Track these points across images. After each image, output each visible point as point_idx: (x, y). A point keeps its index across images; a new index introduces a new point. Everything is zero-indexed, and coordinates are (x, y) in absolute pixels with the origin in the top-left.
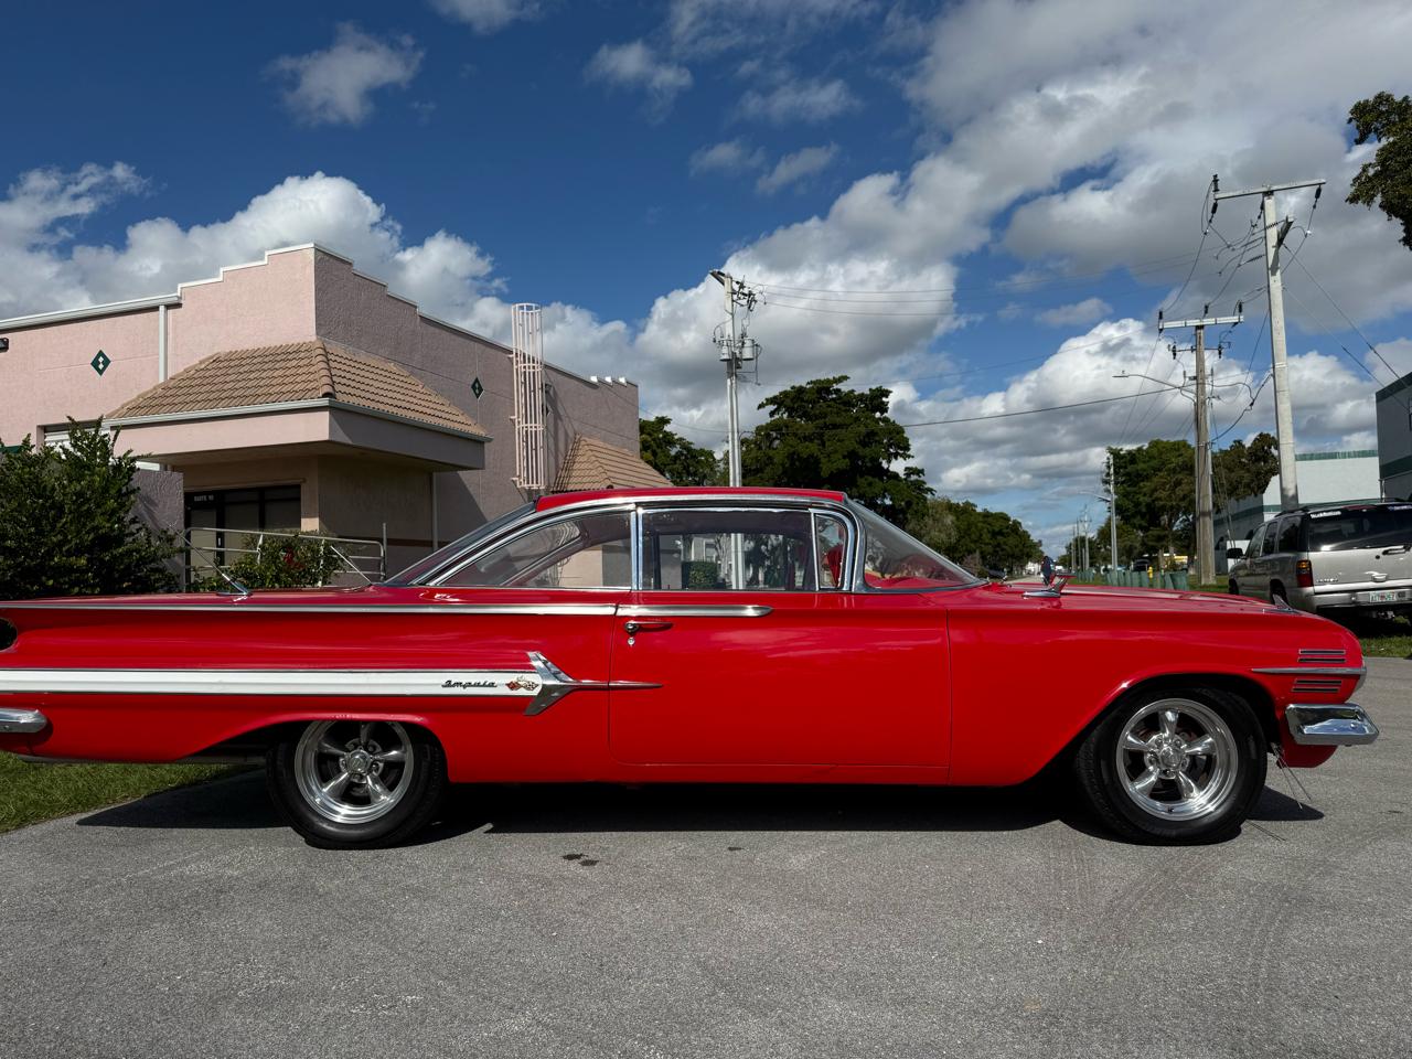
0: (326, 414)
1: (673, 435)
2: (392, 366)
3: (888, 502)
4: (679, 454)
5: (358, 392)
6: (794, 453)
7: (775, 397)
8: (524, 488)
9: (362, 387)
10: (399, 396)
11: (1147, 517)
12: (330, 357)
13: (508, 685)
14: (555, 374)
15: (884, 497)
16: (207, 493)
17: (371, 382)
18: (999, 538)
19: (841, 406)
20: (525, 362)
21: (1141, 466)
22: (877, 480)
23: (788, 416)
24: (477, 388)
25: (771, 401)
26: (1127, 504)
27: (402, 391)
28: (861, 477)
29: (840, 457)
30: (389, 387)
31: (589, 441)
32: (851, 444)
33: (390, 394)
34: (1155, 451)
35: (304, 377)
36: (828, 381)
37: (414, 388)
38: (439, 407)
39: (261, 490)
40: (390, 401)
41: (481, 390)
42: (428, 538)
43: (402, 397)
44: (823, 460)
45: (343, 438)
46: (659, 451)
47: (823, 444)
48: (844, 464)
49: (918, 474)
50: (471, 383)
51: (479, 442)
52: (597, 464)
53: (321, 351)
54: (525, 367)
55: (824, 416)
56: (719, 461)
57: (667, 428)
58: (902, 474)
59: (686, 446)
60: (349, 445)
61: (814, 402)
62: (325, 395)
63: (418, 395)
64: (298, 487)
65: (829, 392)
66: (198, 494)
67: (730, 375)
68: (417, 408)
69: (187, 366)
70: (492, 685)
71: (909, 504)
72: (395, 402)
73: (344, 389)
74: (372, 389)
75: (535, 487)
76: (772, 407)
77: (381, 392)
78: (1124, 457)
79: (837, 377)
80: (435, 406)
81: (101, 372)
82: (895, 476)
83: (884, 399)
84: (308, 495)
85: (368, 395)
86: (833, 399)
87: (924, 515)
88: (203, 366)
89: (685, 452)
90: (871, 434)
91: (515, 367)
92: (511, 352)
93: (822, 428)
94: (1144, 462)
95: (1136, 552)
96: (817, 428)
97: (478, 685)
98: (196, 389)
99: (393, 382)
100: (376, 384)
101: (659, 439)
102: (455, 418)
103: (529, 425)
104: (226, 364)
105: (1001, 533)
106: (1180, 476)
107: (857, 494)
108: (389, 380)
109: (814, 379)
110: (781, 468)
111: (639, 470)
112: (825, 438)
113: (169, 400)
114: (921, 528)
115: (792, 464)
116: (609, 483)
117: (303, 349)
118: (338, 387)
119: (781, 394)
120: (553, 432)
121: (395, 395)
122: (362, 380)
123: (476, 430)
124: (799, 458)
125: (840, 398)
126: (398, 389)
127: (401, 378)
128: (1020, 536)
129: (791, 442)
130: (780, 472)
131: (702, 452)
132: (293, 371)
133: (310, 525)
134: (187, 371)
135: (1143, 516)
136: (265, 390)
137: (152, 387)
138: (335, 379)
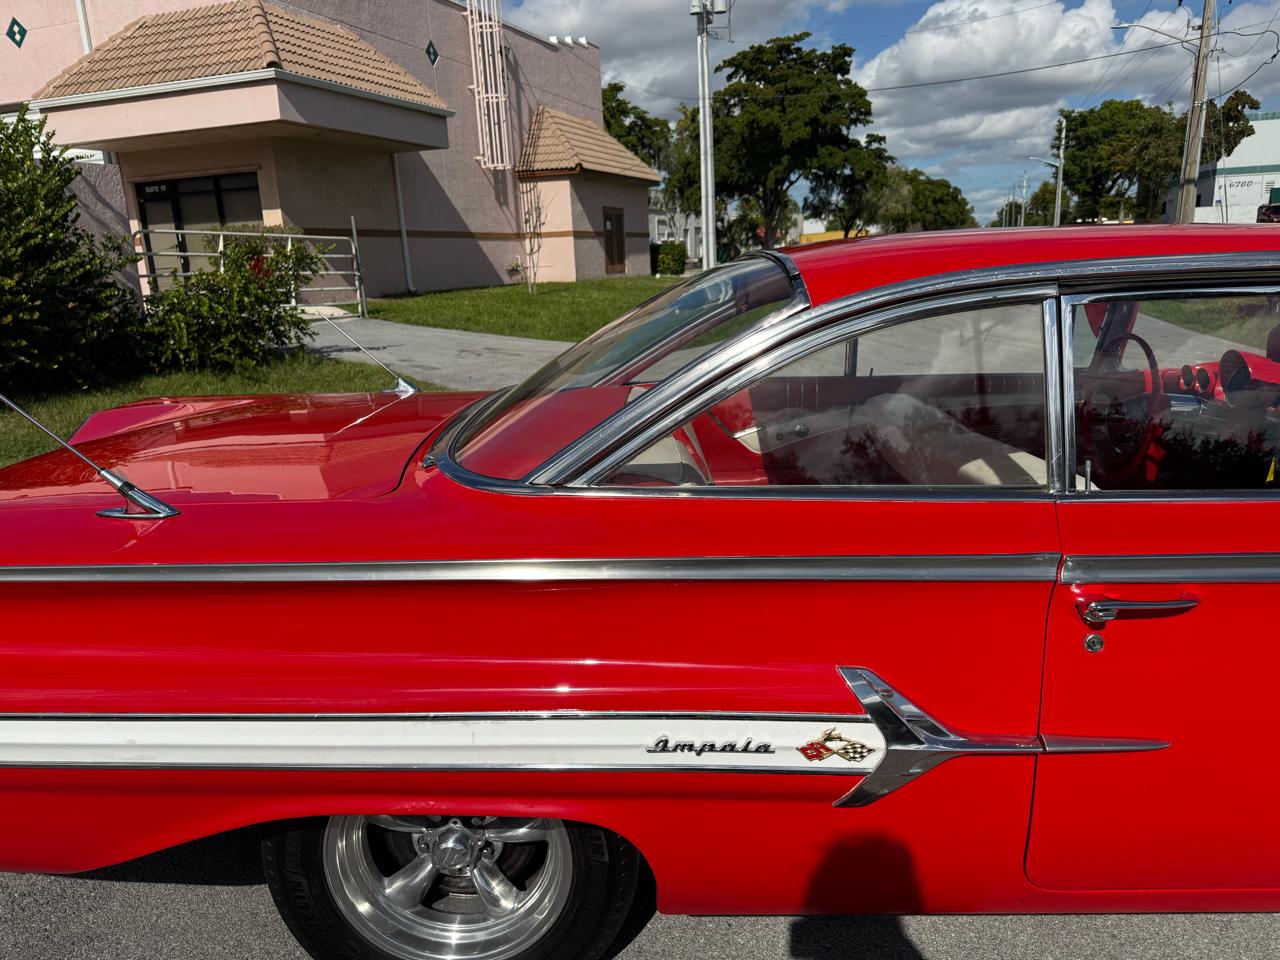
0: (274, 88)
1: (626, 103)
2: (338, 29)
3: (847, 172)
4: (633, 125)
5: (306, 61)
6: (754, 121)
7: (733, 59)
8: (489, 169)
9: (310, 54)
10: (351, 65)
11: (1092, 182)
12: (270, 18)
13: (803, 750)
14: (511, 34)
15: (844, 167)
16: (159, 183)
17: (319, 48)
18: (940, 205)
19: (803, 67)
20: (481, 21)
21: (1092, 128)
22: (836, 149)
23: (747, 80)
24: (432, 53)
25: (729, 63)
26: (1076, 170)
27: (354, 58)
28: (823, 145)
29: (802, 124)
30: (340, 54)
31: (553, 112)
32: (813, 110)
33: (341, 62)
34: (1107, 113)
35: (243, 44)
36: (789, 39)
37: (365, 54)
38: (395, 77)
39: (216, 179)
40: (342, 71)
41: (436, 55)
42: (395, 227)
43: (355, 66)
44: (785, 128)
45: (295, 117)
46: (612, 121)
47: (784, 110)
48: (804, 132)
49: (879, 142)
50: (426, 47)
51: (440, 117)
52: (563, 139)
53: (259, 11)
54: (481, 27)
55: (783, 79)
56: (674, 131)
57: (621, 96)
58: (863, 141)
59: (641, 116)
60: (301, 125)
61: (774, 64)
62: (271, 65)
63: (372, 64)
64: (254, 174)
65: (790, 52)
66: (150, 184)
67: (701, 31)
68: (372, 78)
69: (113, 34)
70: (765, 749)
71: (869, 174)
72: (348, 72)
73: (290, 57)
74: (320, 57)
75: (500, 167)
76: (729, 70)
77: (331, 60)
78: (1075, 119)
79: (798, 33)
80: (390, 75)
81: (19, 44)
82: (856, 144)
83: (847, 59)
84: (267, 183)
85: (317, 64)
86: (794, 60)
87: (882, 185)
88: (129, 34)
89: (639, 123)
90: (834, 98)
91: (471, 27)
92: (465, 9)
93: (782, 92)
94: (1095, 125)
95: (1070, 217)
96: (777, 92)
97: (730, 748)
98: (126, 62)
99: (342, 47)
100: (325, 50)
101: (613, 108)
102: (410, 88)
103: (490, 95)
104: (154, 30)
105: (941, 201)
106: (1147, 140)
107: (817, 165)
108: (338, 46)
109: (774, 37)
110: (740, 138)
111: (605, 144)
112: (786, 103)
113: (98, 76)
114: (878, 200)
115: (752, 133)
116: (577, 161)
117: (238, 9)
118: (283, 55)
119: (739, 54)
120: (515, 105)
121: (346, 63)
122: (309, 46)
123: (436, 103)
124: (759, 128)
125: (801, 57)
126: (349, 56)
127: (351, 43)
128: (959, 204)
129: (750, 110)
130: (739, 141)
131: (657, 122)
132: (229, 37)
133: (273, 217)
134: (112, 40)
135: (1088, 181)
136: (202, 60)
137: (76, 61)
138: (278, 44)
